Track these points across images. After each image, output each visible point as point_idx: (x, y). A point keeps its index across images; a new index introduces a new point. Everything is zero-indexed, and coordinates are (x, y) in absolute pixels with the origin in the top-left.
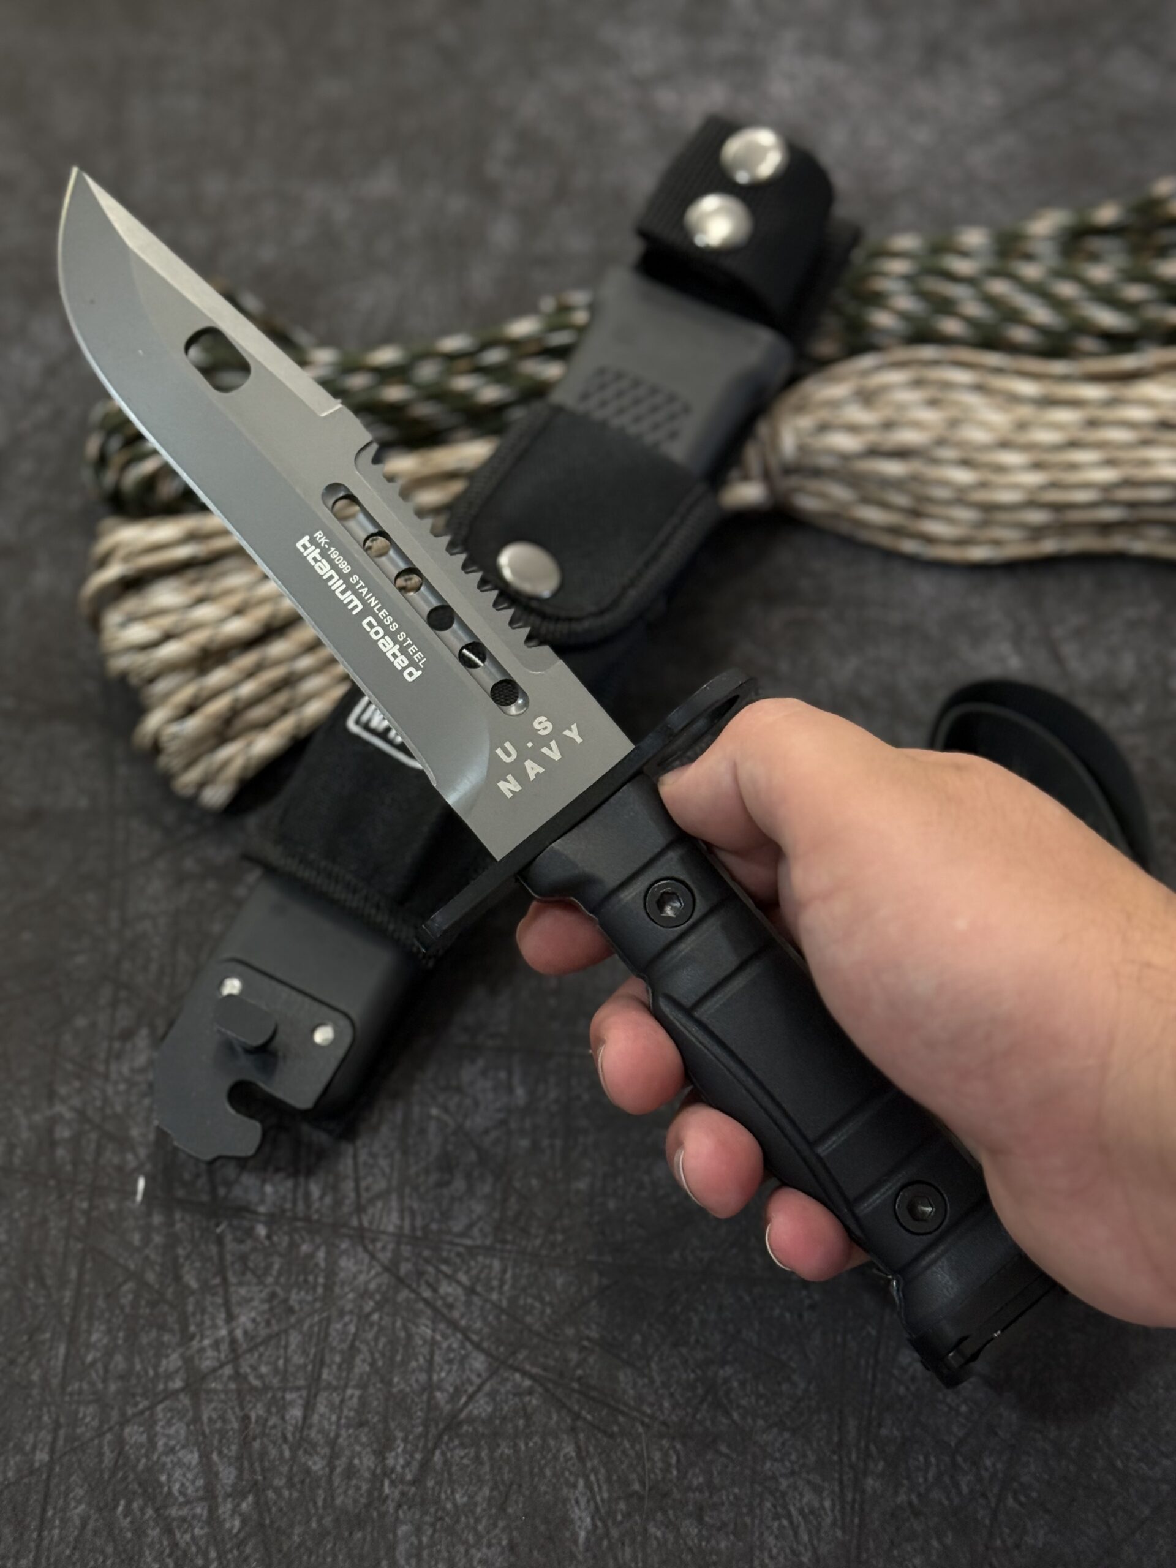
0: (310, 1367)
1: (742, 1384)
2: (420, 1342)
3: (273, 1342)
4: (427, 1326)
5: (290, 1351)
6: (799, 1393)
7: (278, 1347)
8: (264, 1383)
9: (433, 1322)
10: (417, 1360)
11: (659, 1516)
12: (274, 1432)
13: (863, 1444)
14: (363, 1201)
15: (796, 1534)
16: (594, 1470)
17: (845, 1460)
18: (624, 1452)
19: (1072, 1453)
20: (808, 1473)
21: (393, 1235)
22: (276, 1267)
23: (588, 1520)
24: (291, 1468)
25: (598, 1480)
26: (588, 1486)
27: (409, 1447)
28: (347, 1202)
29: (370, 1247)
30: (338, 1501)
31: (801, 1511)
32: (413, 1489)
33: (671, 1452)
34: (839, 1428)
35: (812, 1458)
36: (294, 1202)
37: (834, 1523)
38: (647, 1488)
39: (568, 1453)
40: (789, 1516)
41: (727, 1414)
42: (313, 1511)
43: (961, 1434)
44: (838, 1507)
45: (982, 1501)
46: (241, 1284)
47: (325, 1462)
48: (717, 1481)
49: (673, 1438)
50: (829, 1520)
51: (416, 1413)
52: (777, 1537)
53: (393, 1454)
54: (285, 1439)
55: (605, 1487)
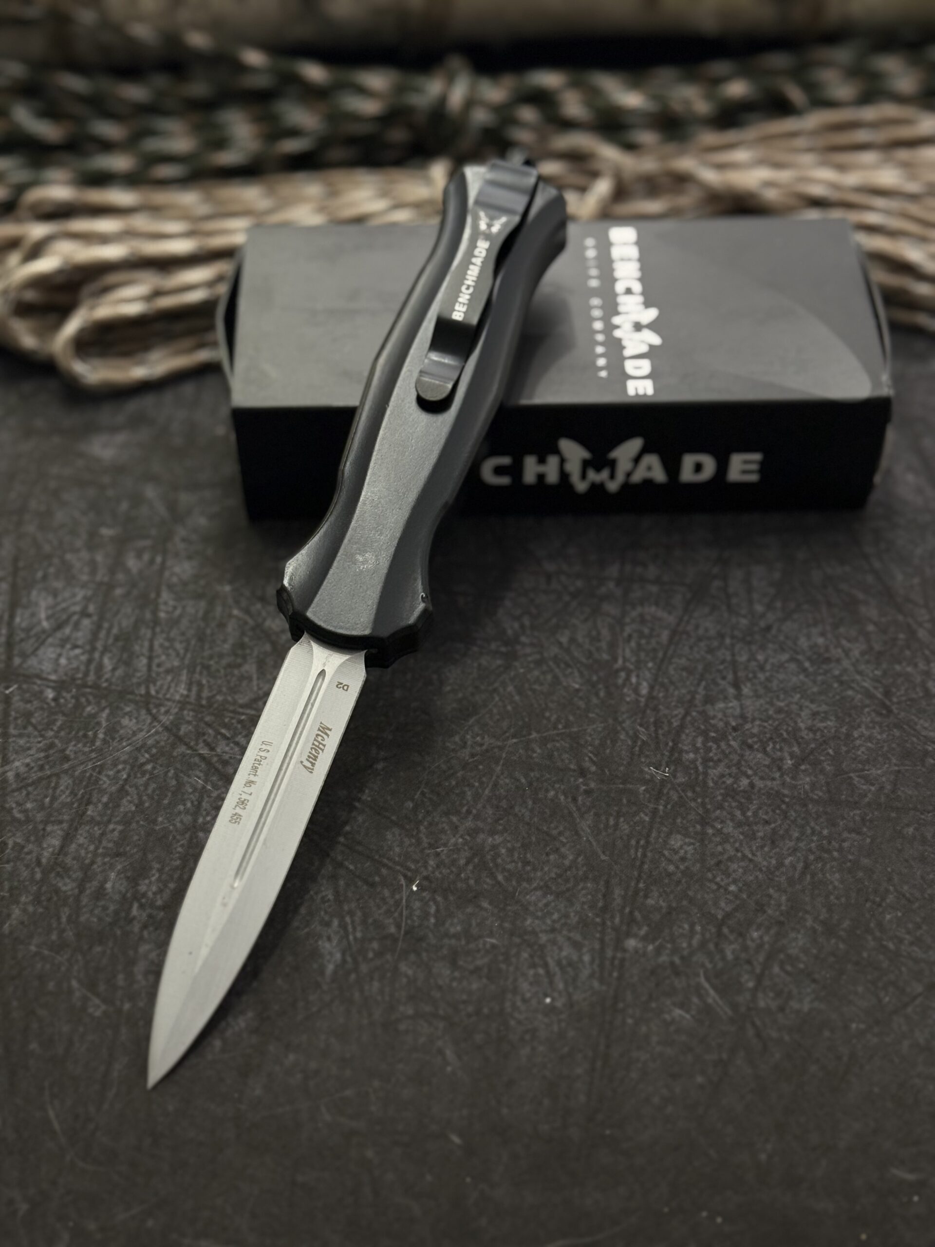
0: (75, 805)
1: (511, 851)
2: (190, 790)
3: (44, 782)
4: (199, 778)
5: (58, 791)
6: (567, 863)
7: (47, 788)
8: (27, 817)
9: (206, 775)
10: (185, 805)
11: (412, 957)
12: (29, 857)
13: (627, 910)
14: (154, 675)
15: (551, 983)
16: (351, 913)
17: (609, 923)
18: (383, 899)
19: (842, 933)
20: (570, 931)
21: (179, 702)
22: (59, 723)
23: (338, 956)
24: (40, 888)
25: (353, 922)
26: (343, 926)
27: (164, 877)
28: (139, 674)
29: (154, 711)
30: (82, 919)
31: (559, 963)
32: (162, 914)
33: (431, 903)
34: (604, 896)
35: (574, 919)
36: (86, 674)
37: (592, 976)
38: (402, 932)
39: (327, 895)
40: (546, 965)
41: (492, 876)
42: (54, 926)
43: (728, 909)
44: (597, 962)
45: (747, 967)
46: (20, 736)
47: (74, 885)
48: (475, 931)
49: (435, 892)
50: (586, 973)
51: (176, 849)
52: (531, 984)
53: (147, 881)
54: (39, 863)
55: (359, 928)
